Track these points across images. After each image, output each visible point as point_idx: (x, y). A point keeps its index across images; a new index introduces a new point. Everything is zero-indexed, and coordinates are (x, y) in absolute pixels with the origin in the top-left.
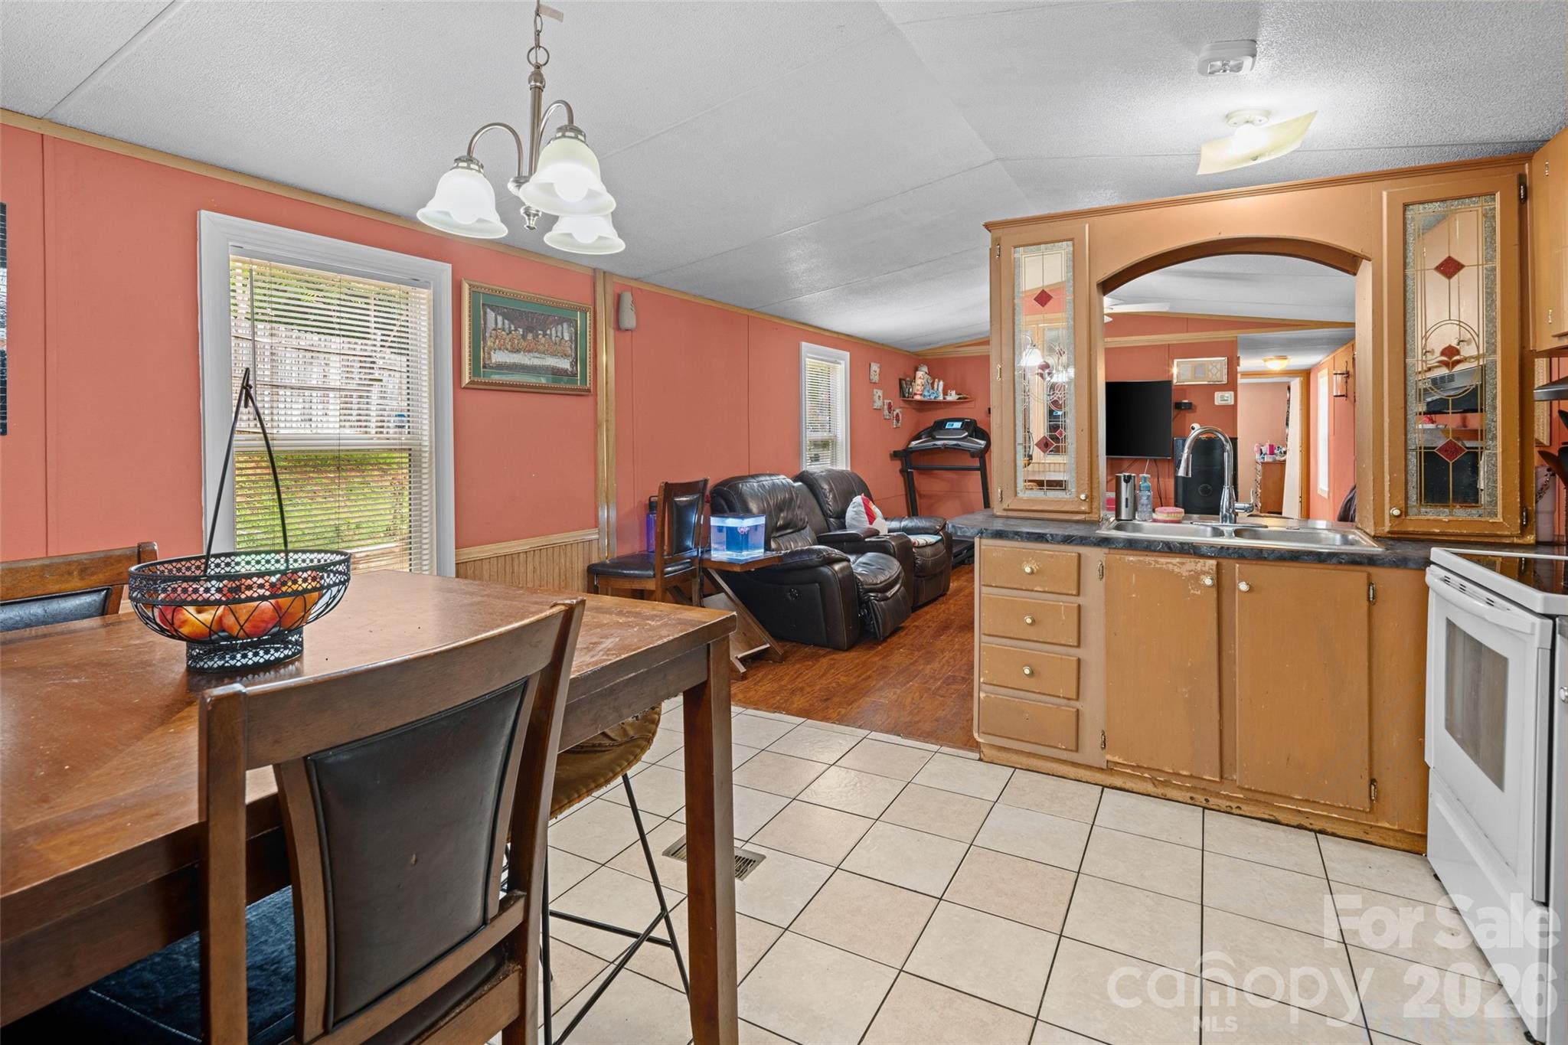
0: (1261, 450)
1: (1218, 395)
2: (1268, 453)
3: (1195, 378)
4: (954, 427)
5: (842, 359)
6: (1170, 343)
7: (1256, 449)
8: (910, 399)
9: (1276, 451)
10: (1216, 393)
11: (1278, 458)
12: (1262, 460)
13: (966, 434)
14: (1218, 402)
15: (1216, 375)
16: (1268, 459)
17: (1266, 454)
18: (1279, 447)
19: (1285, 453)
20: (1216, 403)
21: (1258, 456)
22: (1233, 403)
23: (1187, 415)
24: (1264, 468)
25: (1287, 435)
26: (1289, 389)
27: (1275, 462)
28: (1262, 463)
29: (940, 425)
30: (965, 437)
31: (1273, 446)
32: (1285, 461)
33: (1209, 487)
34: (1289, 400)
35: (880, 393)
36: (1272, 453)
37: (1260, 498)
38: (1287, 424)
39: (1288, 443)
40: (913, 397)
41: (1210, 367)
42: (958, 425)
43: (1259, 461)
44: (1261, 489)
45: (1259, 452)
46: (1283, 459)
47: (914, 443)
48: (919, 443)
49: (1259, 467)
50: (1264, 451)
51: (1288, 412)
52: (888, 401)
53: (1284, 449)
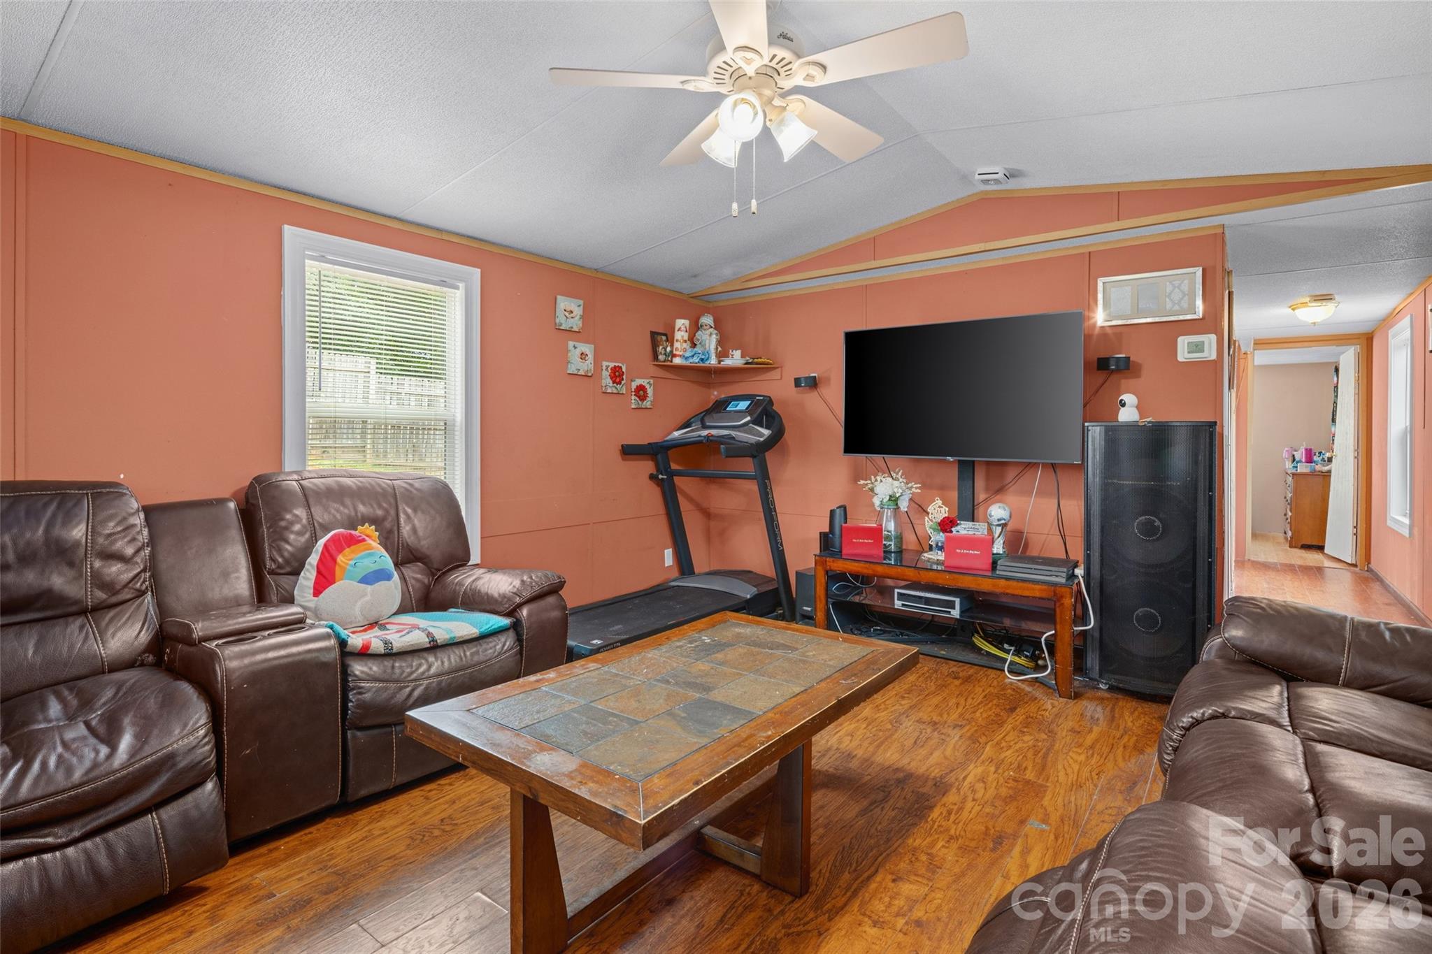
0: (1294, 456)
1: (1183, 342)
2: (1303, 460)
3: (1139, 312)
4: (738, 408)
5: (461, 281)
6: (1091, 249)
7: (1285, 455)
8: (669, 363)
9: (1315, 458)
10: (1180, 339)
11: (1319, 467)
12: (1294, 471)
13: (749, 418)
14: (1183, 355)
15: (1179, 303)
16: (1303, 468)
17: (1300, 461)
18: (1320, 453)
19: (1330, 460)
20: (1180, 358)
21: (1289, 465)
22: (1214, 356)
23: (1123, 381)
24: (1296, 483)
25: (1334, 436)
26: (1337, 370)
27: (1313, 474)
28: (1293, 474)
29: (720, 406)
30: (746, 424)
31: (1311, 450)
32: (1329, 472)
33: (1157, 523)
34: (1336, 387)
35: (588, 349)
36: (1309, 460)
37: (1290, 523)
38: (1334, 420)
39: (1335, 447)
40: (671, 362)
41: (1169, 289)
42: (743, 405)
43: (1289, 472)
44: (1291, 511)
45: (1291, 458)
46: (1326, 468)
47: (676, 434)
48: (686, 433)
49: (1290, 479)
50: (1297, 458)
51: (1335, 402)
52: (612, 365)
53: (1328, 455)
